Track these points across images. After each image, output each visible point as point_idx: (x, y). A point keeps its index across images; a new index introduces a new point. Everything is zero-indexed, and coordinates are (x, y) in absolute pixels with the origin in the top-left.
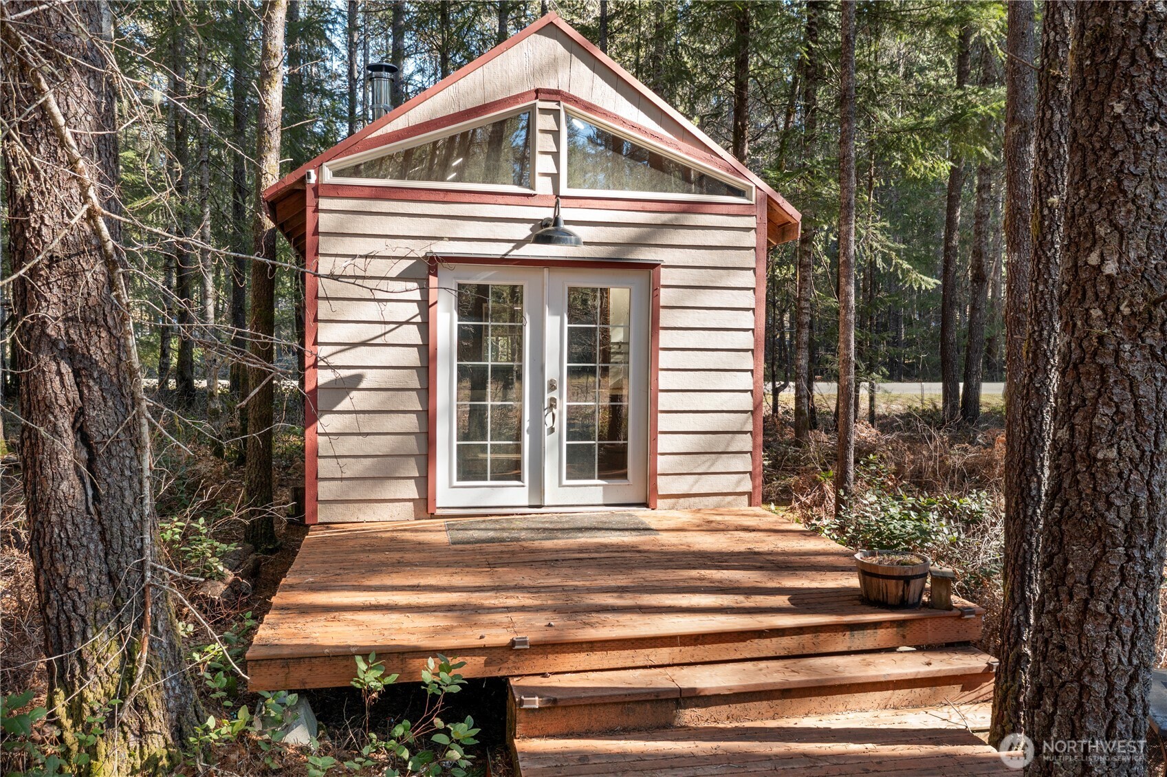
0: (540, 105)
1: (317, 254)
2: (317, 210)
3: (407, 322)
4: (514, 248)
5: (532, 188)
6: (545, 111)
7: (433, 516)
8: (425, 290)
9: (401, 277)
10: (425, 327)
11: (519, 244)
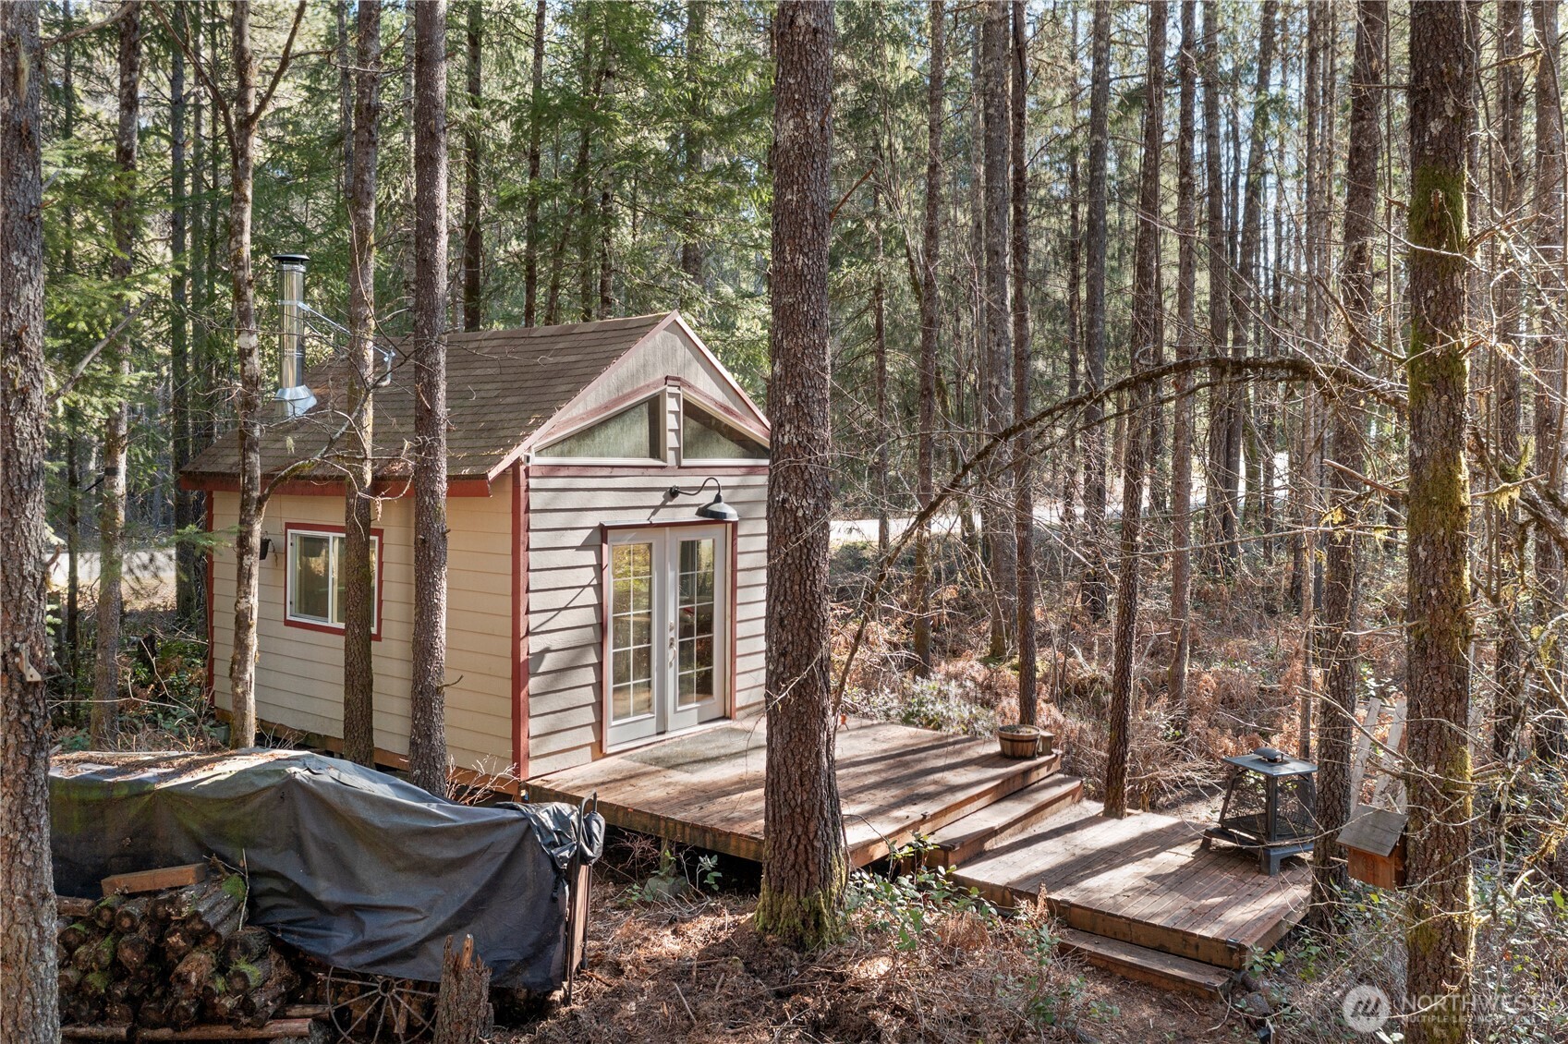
0: (670, 390)
1: (528, 530)
2: (528, 489)
3: (589, 585)
4: (653, 514)
5: (665, 461)
6: (672, 395)
7: (606, 756)
8: (600, 556)
9: (583, 547)
10: (599, 588)
11: (656, 509)
